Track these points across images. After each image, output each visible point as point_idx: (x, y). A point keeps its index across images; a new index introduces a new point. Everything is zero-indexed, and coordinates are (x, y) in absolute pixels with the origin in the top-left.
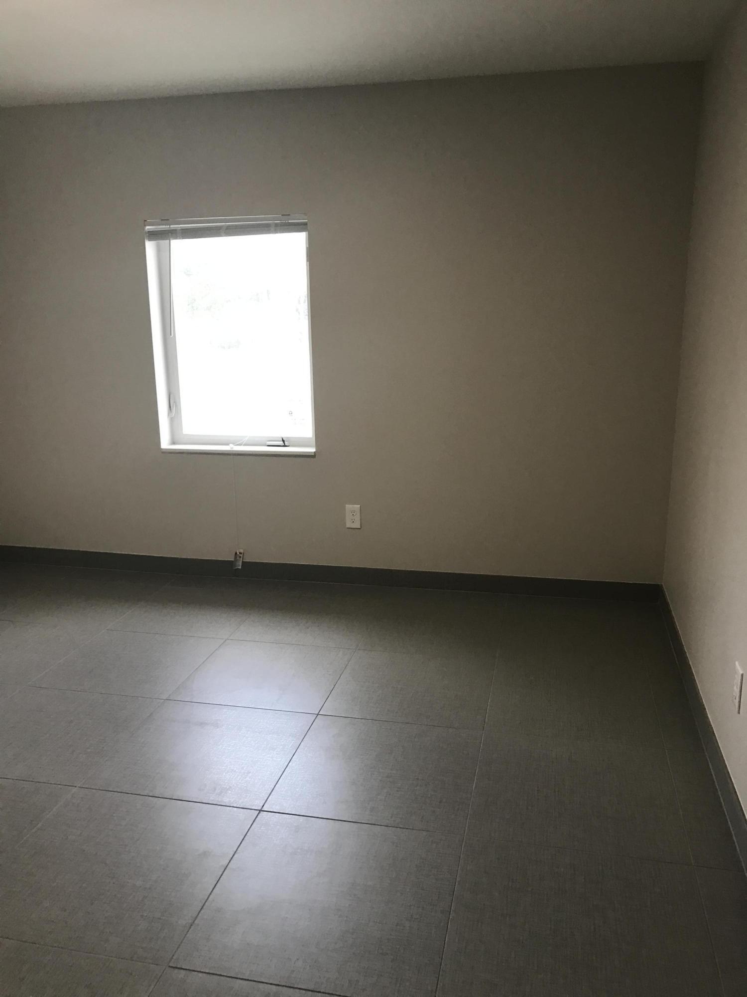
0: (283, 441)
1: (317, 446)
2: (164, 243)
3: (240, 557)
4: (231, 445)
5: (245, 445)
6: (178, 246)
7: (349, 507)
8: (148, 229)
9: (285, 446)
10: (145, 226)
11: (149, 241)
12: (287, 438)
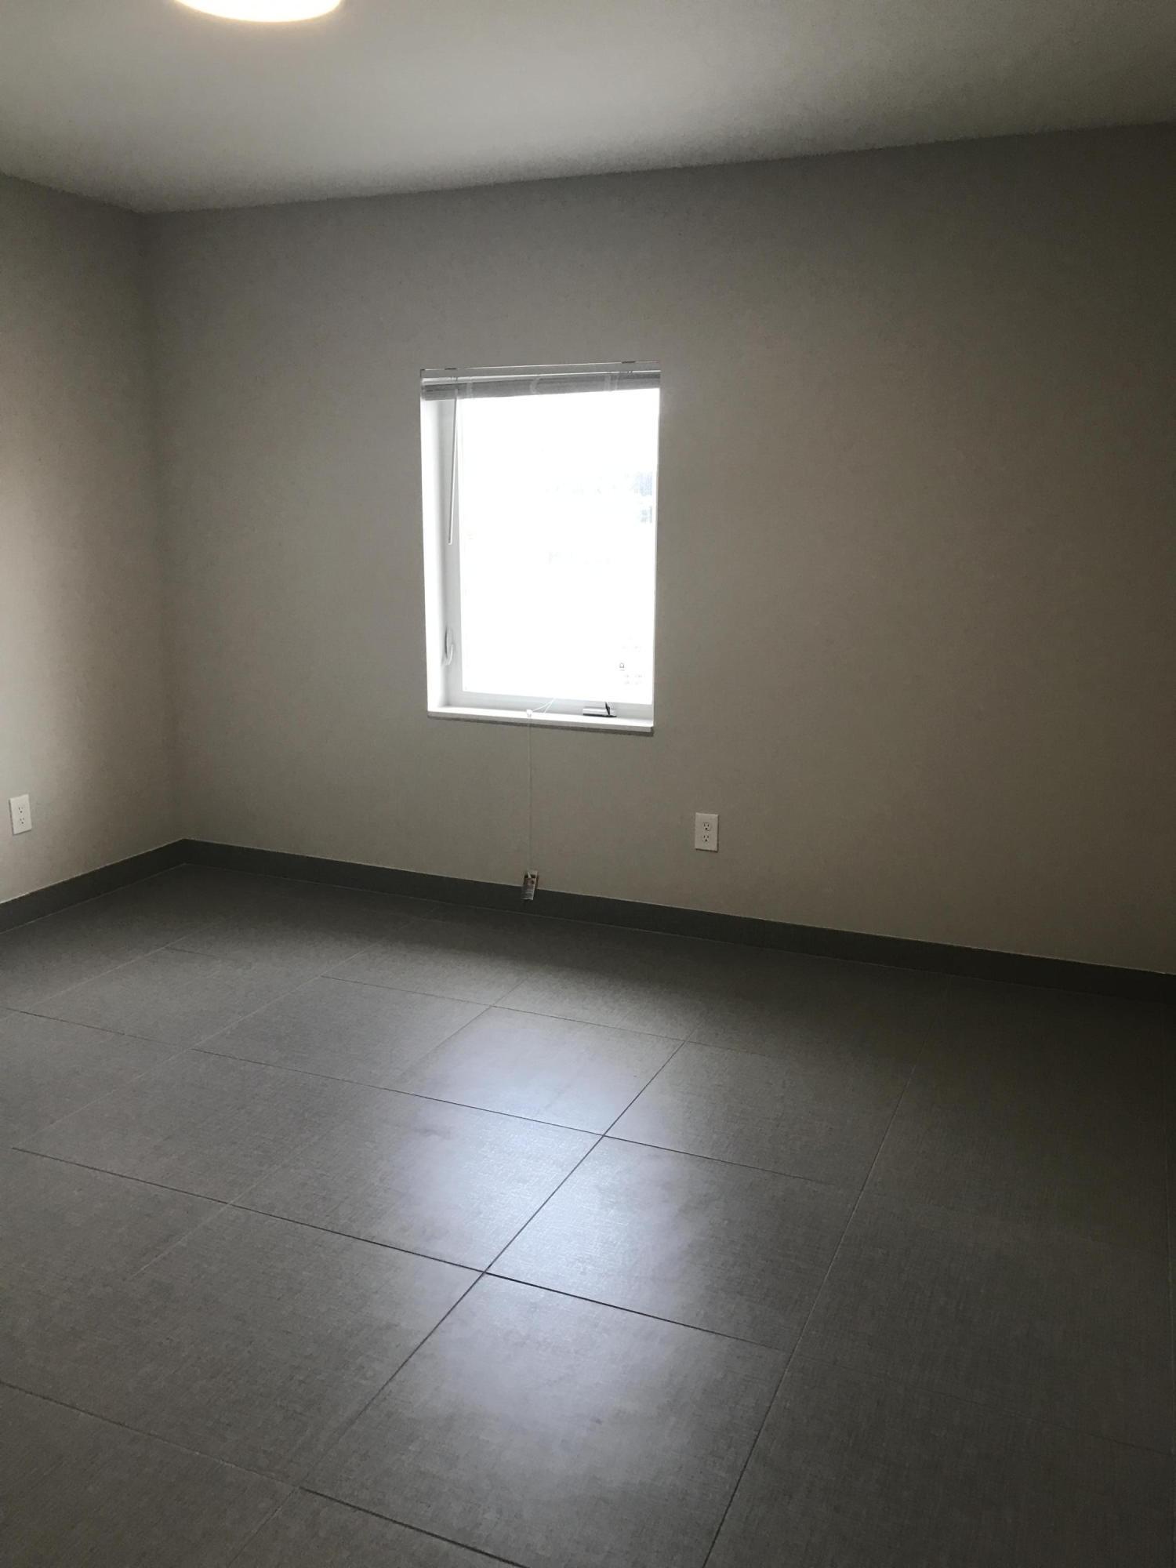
0: (607, 708)
1: (656, 719)
2: (448, 402)
3: (533, 882)
4: (529, 712)
5: (549, 712)
6: (469, 409)
7: (700, 816)
8: (425, 382)
9: (609, 716)
10: (421, 377)
11: (426, 400)
12: (614, 704)
